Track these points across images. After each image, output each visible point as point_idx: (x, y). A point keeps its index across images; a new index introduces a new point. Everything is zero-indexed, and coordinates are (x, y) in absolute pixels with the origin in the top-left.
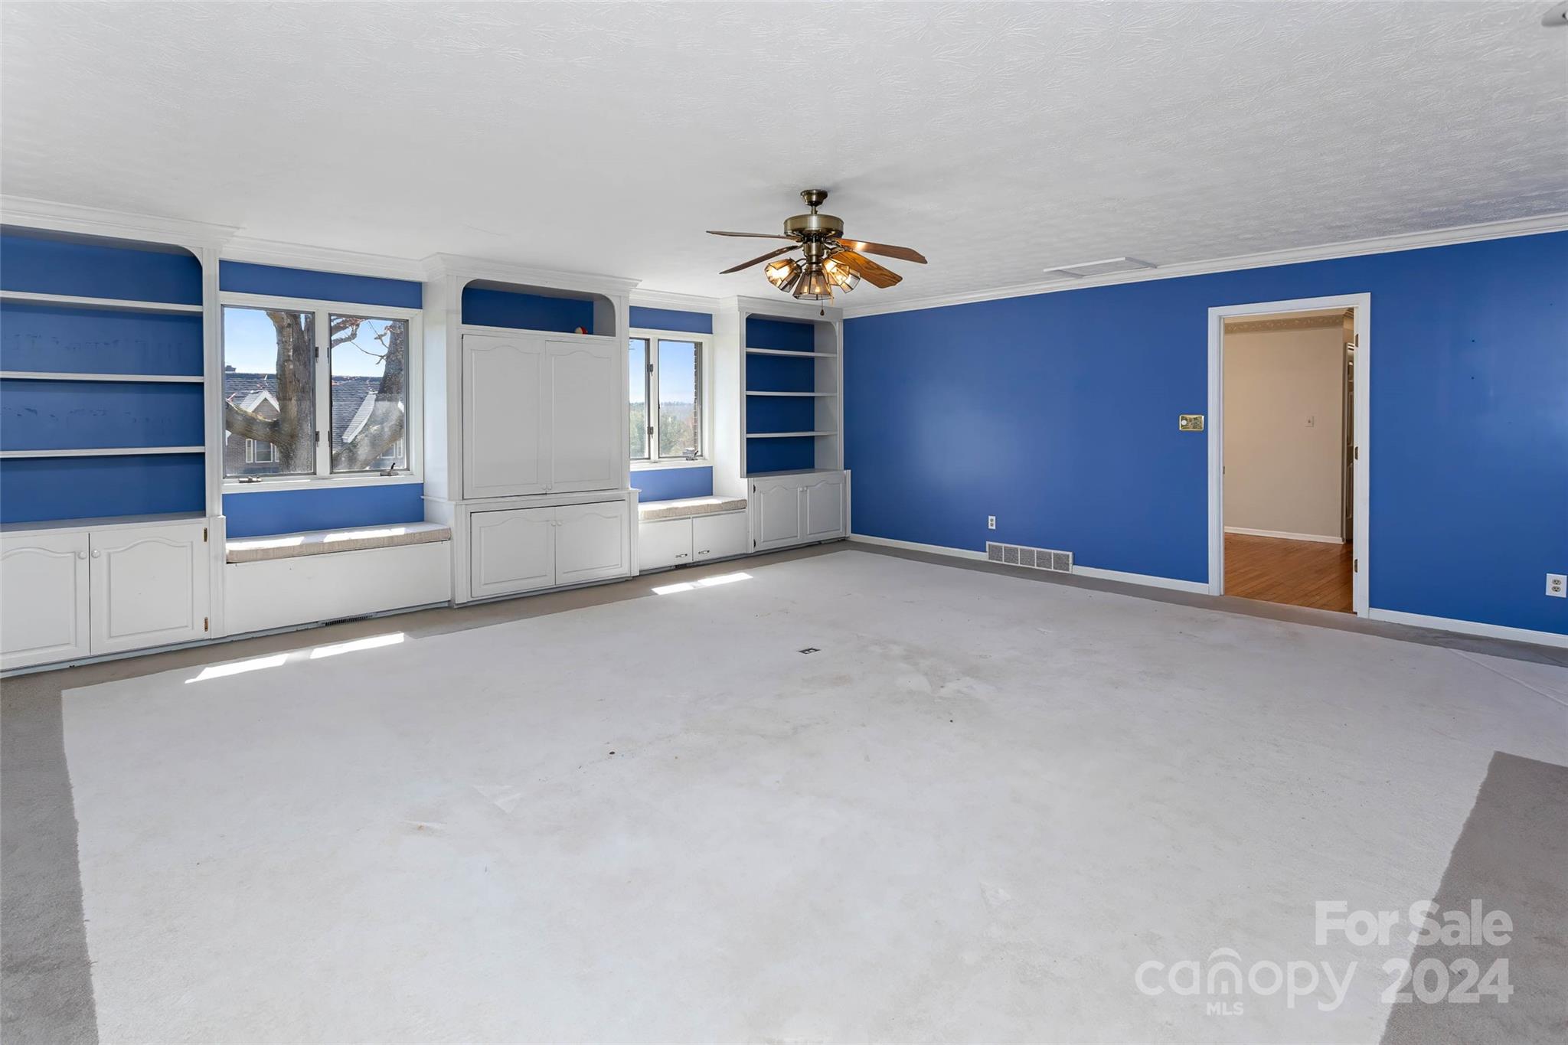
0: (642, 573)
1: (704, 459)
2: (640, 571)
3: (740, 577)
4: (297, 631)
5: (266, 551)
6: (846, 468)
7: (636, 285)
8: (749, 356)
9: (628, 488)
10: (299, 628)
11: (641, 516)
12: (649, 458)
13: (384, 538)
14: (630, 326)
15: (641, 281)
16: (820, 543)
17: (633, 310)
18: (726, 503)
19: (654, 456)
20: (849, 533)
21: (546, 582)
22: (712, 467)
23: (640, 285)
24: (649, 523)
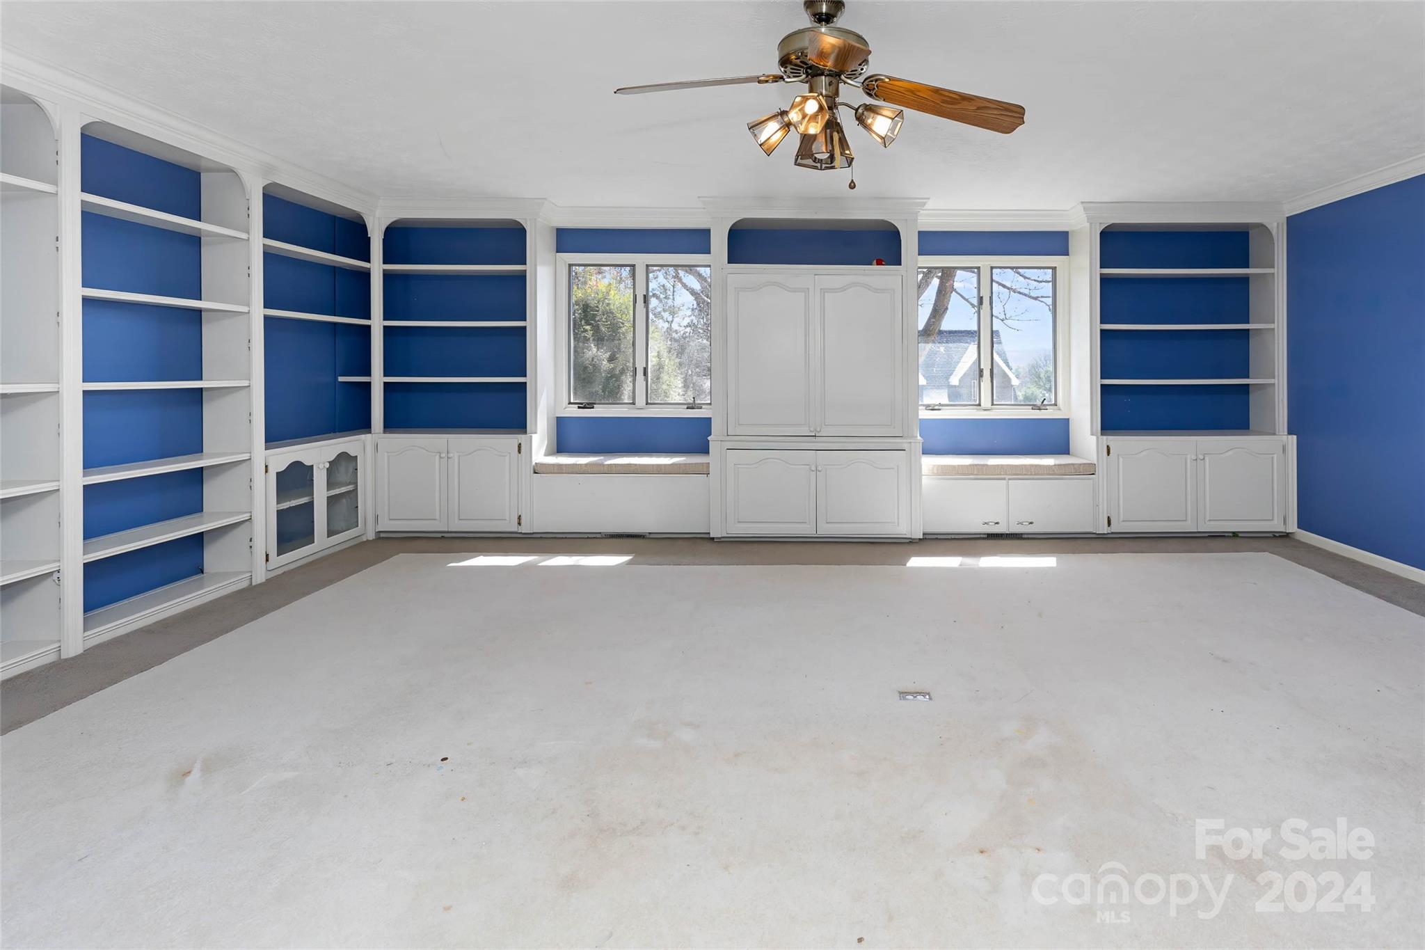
0: (927, 537)
1: (1059, 409)
2: (924, 534)
3: (1048, 562)
4: (588, 538)
5: (560, 466)
6: (1290, 432)
7: (924, 204)
8: (1105, 280)
9: (917, 437)
10: (590, 536)
11: (925, 470)
12: (979, 405)
13: (653, 465)
14: (919, 255)
15: (929, 199)
16: (1235, 535)
17: (922, 235)
18: (1061, 465)
19: (986, 402)
20: (1292, 527)
21: (806, 530)
22: (1068, 419)
23: (930, 205)
24: (944, 479)
